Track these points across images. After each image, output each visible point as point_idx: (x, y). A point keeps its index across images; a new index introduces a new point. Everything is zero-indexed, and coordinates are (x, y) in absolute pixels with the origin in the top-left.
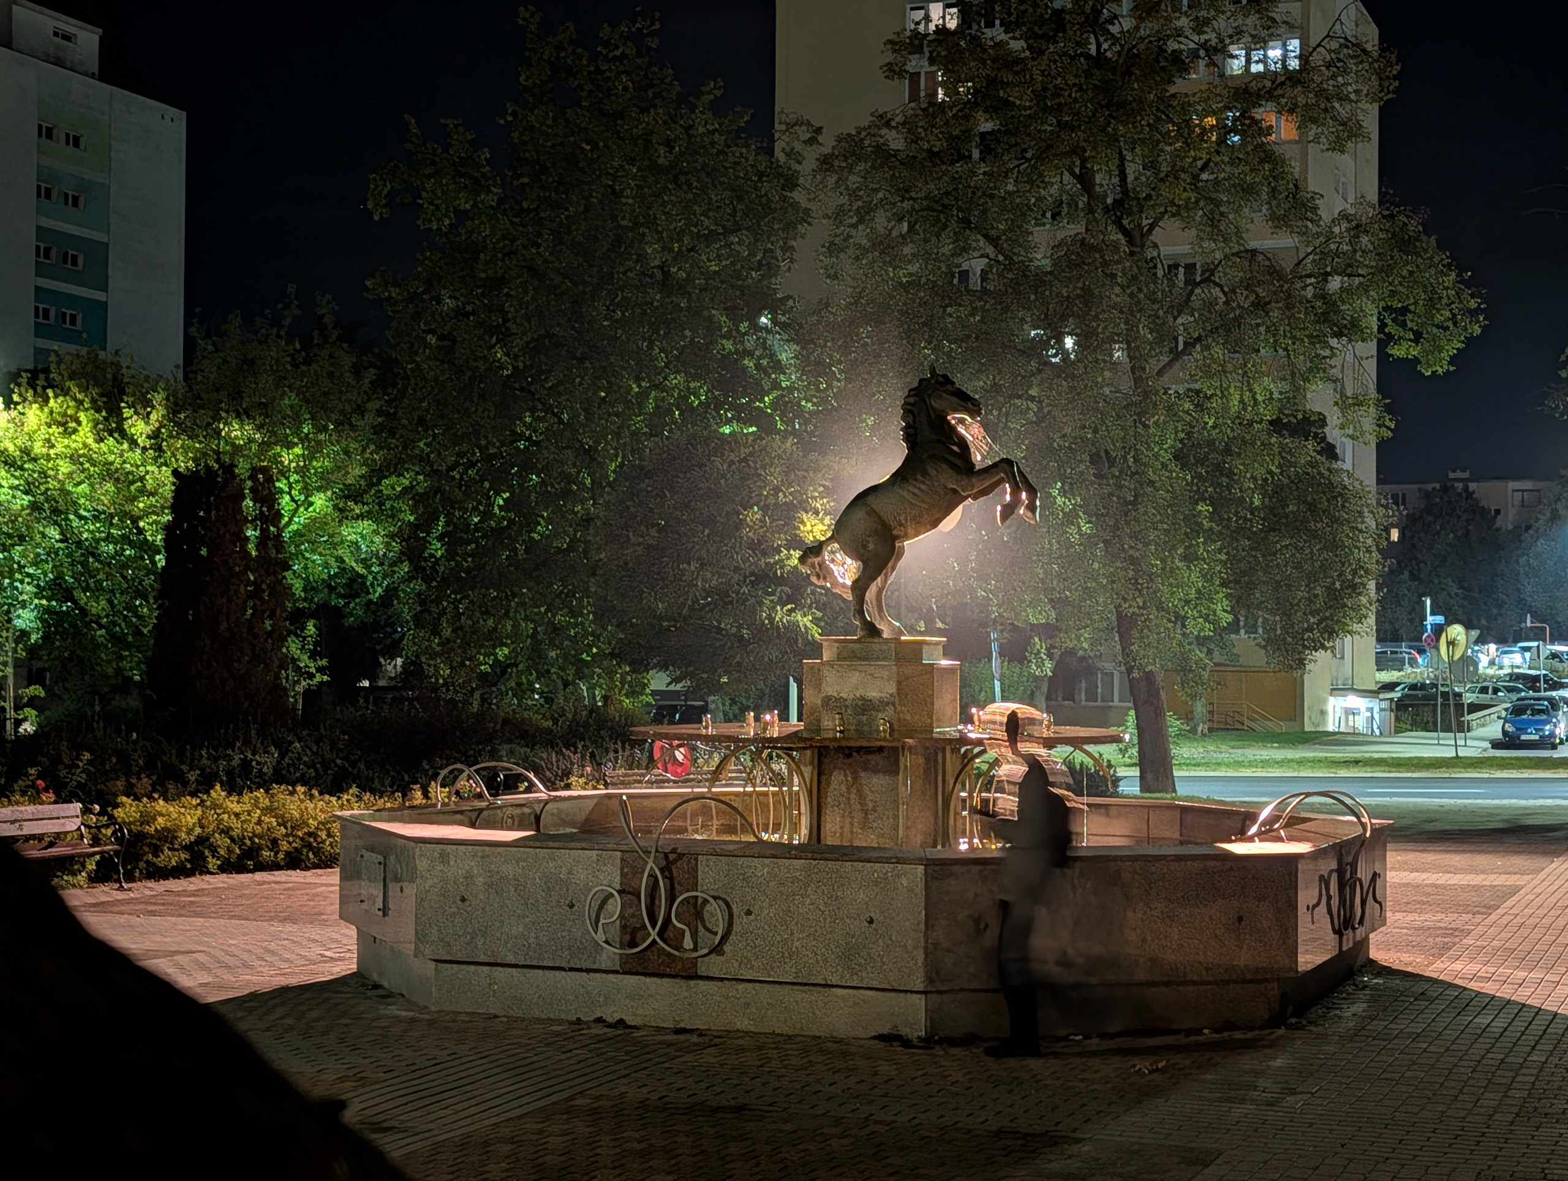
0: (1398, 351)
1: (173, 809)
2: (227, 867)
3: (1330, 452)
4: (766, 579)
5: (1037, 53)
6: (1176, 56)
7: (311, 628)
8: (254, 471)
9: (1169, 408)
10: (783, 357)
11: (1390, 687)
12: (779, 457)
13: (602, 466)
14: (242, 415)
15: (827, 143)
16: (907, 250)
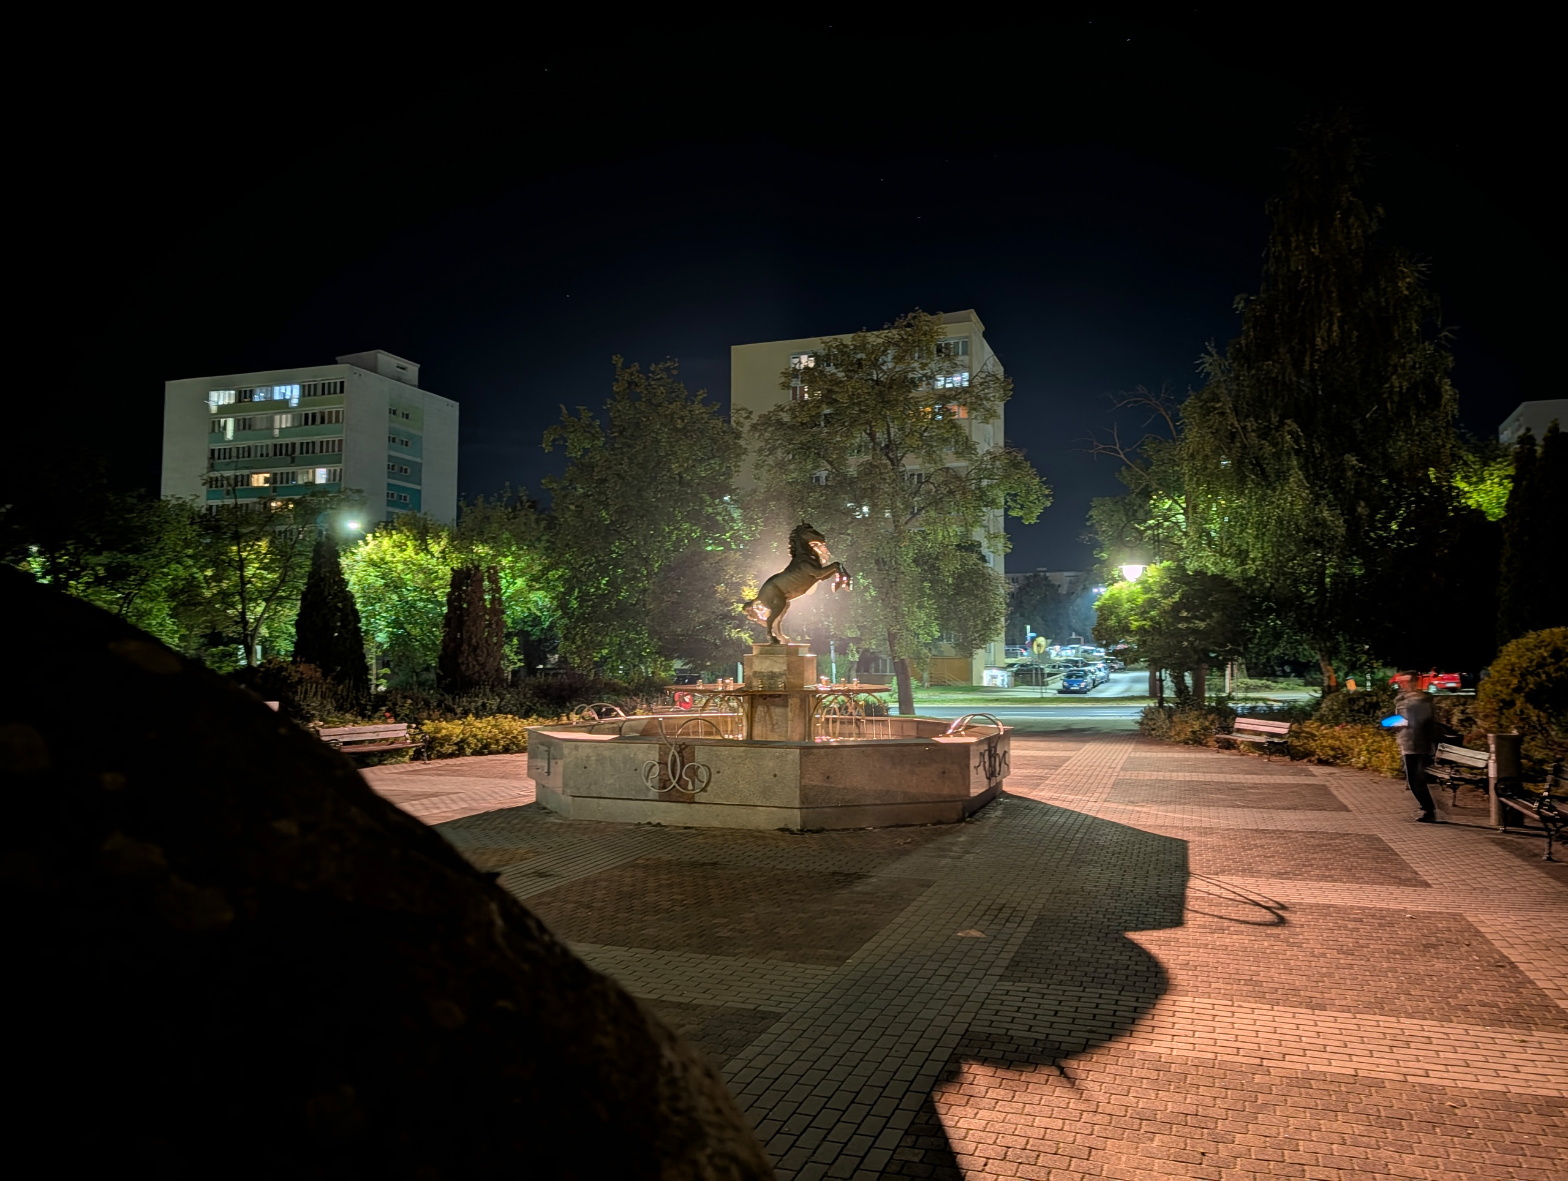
0: (1013, 513)
1: (449, 726)
2: (477, 753)
3: (983, 559)
4: (727, 617)
5: (850, 378)
6: (912, 381)
7: (515, 641)
8: (489, 568)
9: (911, 539)
10: (735, 515)
11: (1011, 665)
12: (733, 561)
13: (652, 565)
14: (484, 542)
15: (755, 419)
16: (792, 467)
